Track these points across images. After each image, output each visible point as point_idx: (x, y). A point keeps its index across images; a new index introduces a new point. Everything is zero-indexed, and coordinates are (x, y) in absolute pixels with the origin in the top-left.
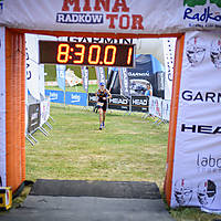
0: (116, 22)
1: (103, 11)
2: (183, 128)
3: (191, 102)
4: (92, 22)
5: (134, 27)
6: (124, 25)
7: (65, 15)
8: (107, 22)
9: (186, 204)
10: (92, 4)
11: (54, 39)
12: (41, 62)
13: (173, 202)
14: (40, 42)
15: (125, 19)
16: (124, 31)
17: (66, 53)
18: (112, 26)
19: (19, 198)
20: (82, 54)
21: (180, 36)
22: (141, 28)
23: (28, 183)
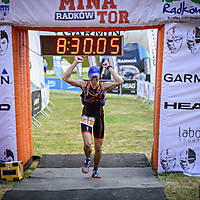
0: (106, 18)
1: (94, 9)
2: (166, 105)
3: (172, 83)
4: (85, 19)
5: (121, 22)
6: (113, 20)
7: (62, 13)
8: (98, 18)
9: (171, 170)
10: (85, 4)
11: (54, 34)
12: (43, 54)
13: (160, 169)
14: (41, 37)
15: (113, 15)
16: (114, 25)
17: (64, 46)
18: (102, 21)
19: (29, 171)
20: (78, 46)
21: (160, 27)
22: (127, 22)
23: (35, 158)
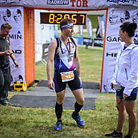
0: (75, 4)
2: (107, 54)
4: (64, 4)
5: (83, 6)
6: (79, 5)
8: (71, 4)
9: (109, 91)
11: (47, 11)
12: (41, 23)
14: (41, 13)
15: (79, 2)
16: (79, 8)
17: (53, 18)
18: (73, 6)
19: (32, 88)
22: (87, 6)
23: (36, 81)
